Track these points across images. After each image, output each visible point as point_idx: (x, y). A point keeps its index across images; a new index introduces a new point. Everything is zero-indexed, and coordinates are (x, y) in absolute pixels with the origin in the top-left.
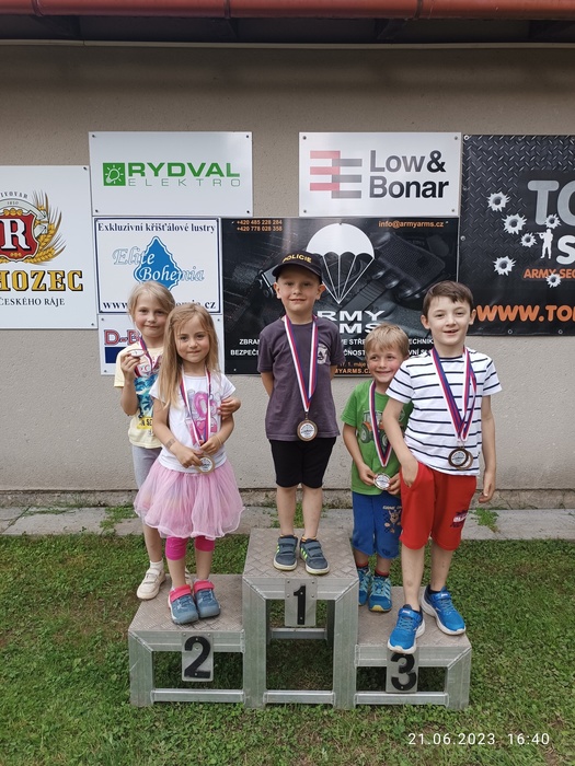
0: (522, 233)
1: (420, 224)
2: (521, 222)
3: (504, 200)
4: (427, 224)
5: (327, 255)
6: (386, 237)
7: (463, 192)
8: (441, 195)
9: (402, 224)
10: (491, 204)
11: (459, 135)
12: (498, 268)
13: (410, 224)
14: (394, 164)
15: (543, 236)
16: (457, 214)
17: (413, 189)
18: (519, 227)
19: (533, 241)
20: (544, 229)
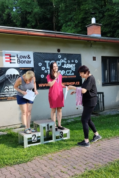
0: (45, 70)
1: (27, 69)
2: (44, 68)
3: (41, 64)
4: (28, 69)
5: (10, 75)
6: (21, 71)
7: (34, 63)
8: (30, 63)
9: (24, 69)
10: (39, 65)
11: (32, 52)
12: (41, 77)
13: (25, 69)
14: (21, 57)
15: (48, 71)
16: (33, 67)
17: (25, 62)
18: (44, 69)
19: (47, 71)
20: (48, 69)
